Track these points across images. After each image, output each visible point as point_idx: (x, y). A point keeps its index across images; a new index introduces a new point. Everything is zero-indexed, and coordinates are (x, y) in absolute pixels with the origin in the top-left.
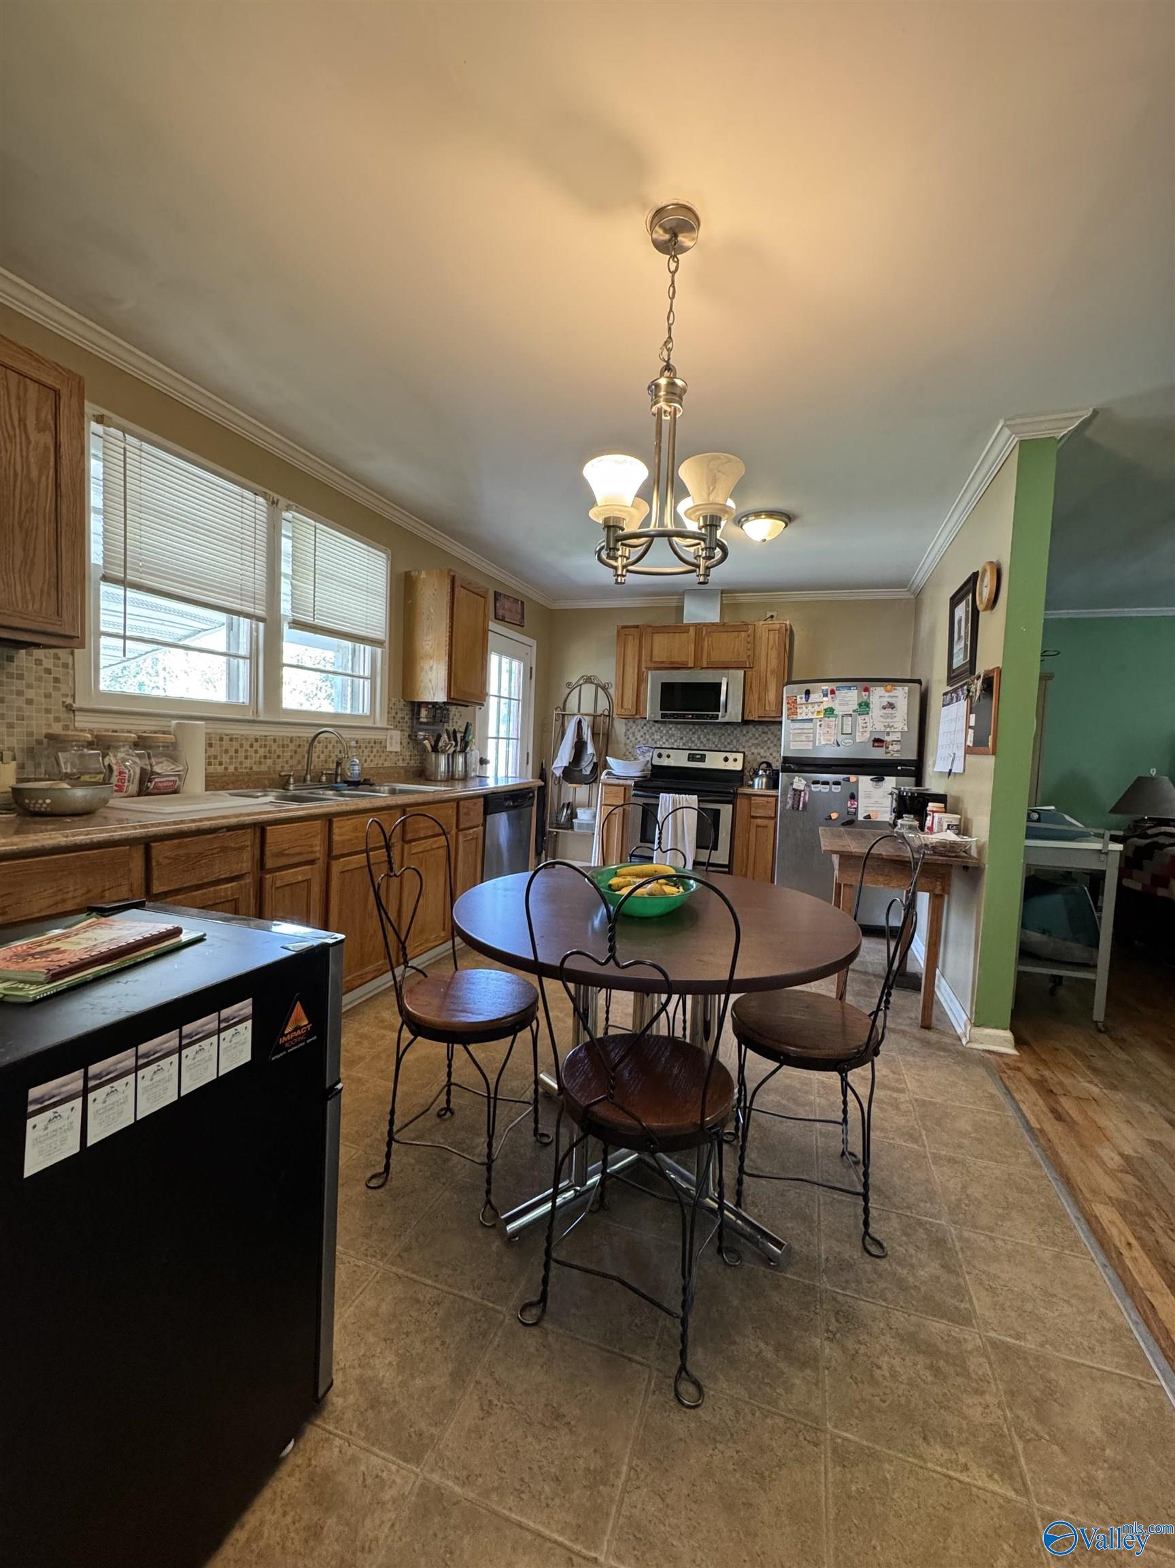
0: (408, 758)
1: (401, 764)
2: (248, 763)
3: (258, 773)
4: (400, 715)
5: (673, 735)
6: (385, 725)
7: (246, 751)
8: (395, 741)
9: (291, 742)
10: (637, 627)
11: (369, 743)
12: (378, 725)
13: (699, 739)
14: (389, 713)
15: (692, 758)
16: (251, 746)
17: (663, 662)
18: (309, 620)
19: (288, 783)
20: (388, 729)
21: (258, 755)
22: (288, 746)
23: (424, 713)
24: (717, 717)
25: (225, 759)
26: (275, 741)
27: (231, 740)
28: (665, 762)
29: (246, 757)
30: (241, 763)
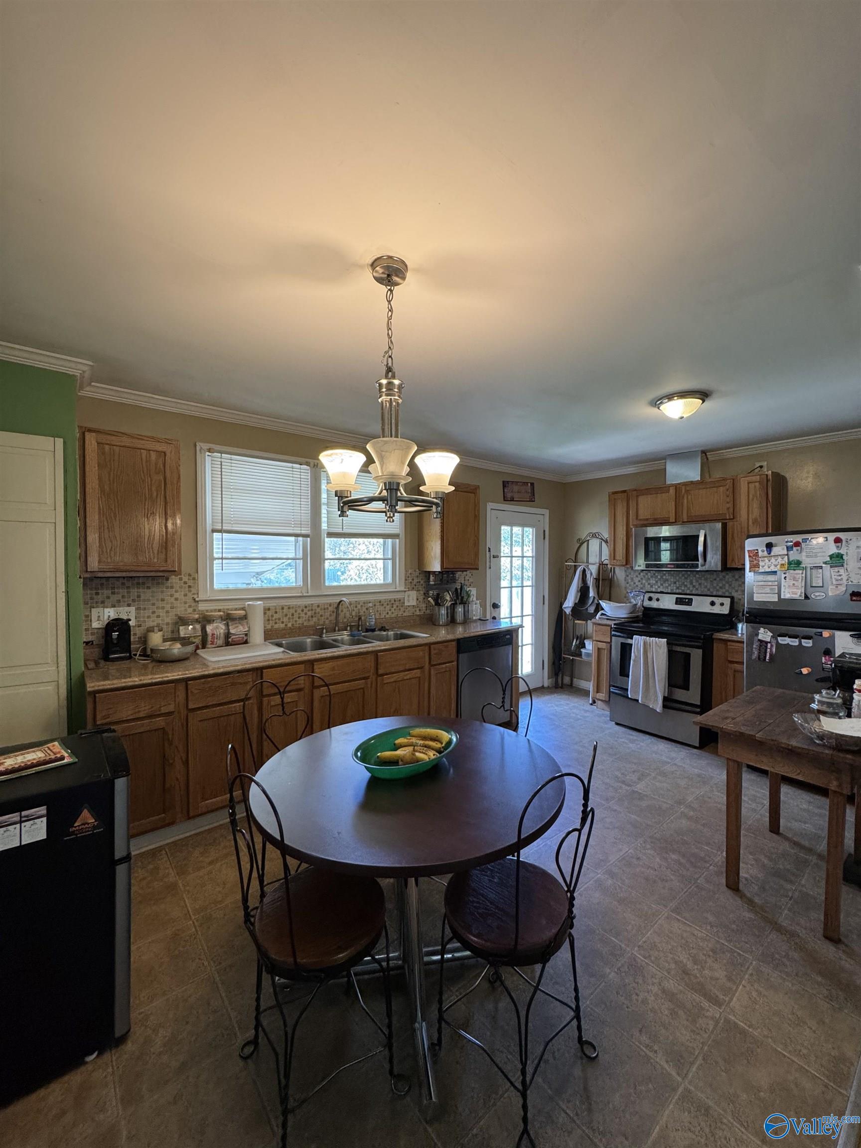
0: (424, 608)
1: (418, 613)
2: (300, 621)
3: (306, 627)
4: (416, 580)
5: (667, 580)
6: (403, 589)
7: (299, 614)
8: (412, 599)
9: (330, 606)
10: (624, 492)
11: (390, 601)
12: (398, 589)
13: (691, 583)
14: (406, 580)
15: (679, 601)
16: (303, 611)
17: (647, 520)
18: (340, 531)
19: (322, 633)
20: (405, 591)
21: (307, 616)
22: (328, 608)
23: (432, 578)
24: (697, 566)
25: (285, 619)
26: (318, 606)
27: (289, 608)
28: (654, 604)
29: (299, 618)
30: (296, 621)
